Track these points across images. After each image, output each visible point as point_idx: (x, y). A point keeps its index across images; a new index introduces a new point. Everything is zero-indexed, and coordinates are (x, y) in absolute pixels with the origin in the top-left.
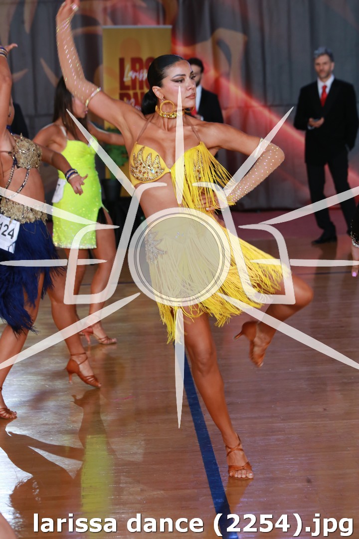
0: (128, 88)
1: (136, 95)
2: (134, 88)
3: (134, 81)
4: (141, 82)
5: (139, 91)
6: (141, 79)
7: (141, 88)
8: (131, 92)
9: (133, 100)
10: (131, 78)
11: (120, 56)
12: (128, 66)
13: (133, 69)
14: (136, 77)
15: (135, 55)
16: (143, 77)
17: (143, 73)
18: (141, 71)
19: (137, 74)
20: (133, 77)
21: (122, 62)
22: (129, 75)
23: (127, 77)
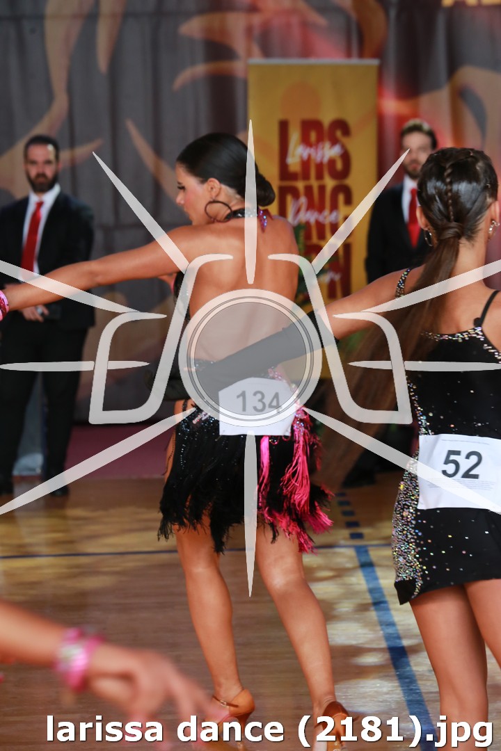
0: (294, 177)
1: (309, 190)
2: (306, 176)
3: (306, 164)
4: (320, 167)
5: (315, 184)
6: (318, 160)
7: (320, 176)
8: (300, 185)
9: (303, 200)
10: (301, 157)
11: (281, 116)
12: (295, 136)
13: (305, 141)
14: (309, 156)
15: (309, 115)
16: (323, 157)
17: (323, 148)
18: (320, 146)
19: (312, 151)
20: (305, 156)
21: (284, 127)
22: (297, 153)
23: (293, 156)
